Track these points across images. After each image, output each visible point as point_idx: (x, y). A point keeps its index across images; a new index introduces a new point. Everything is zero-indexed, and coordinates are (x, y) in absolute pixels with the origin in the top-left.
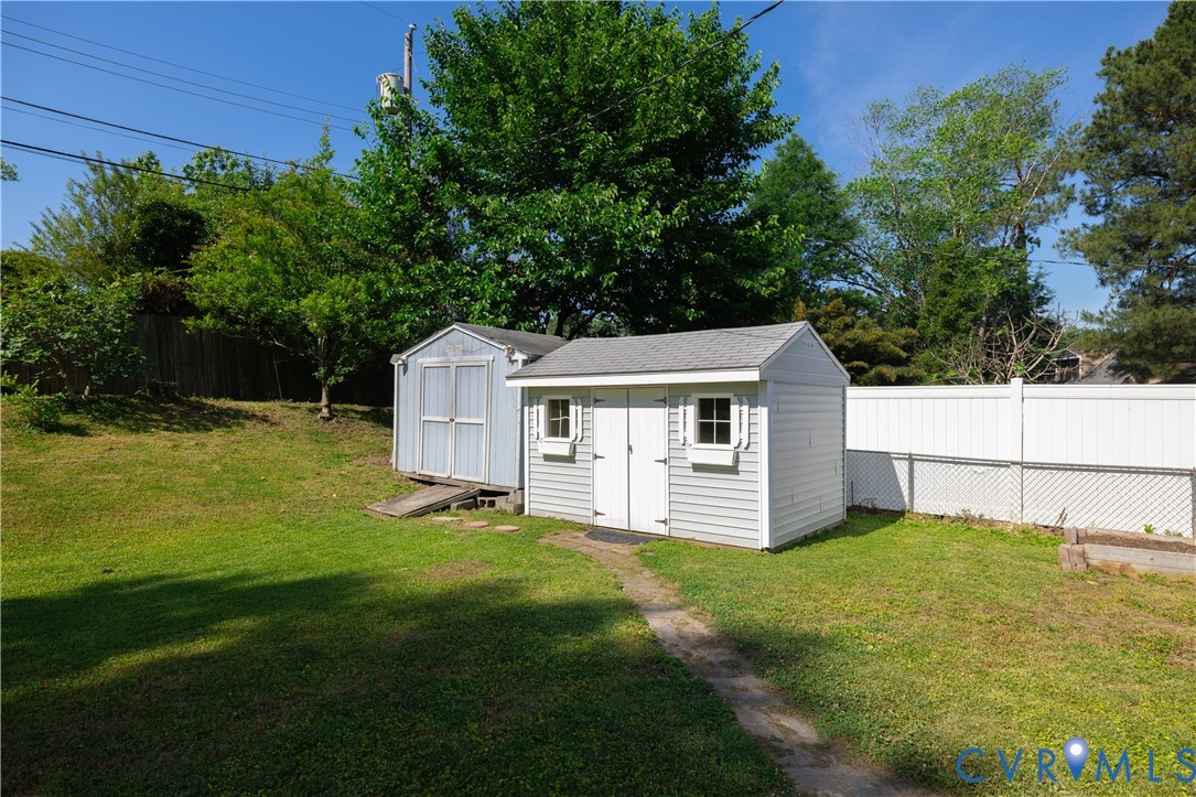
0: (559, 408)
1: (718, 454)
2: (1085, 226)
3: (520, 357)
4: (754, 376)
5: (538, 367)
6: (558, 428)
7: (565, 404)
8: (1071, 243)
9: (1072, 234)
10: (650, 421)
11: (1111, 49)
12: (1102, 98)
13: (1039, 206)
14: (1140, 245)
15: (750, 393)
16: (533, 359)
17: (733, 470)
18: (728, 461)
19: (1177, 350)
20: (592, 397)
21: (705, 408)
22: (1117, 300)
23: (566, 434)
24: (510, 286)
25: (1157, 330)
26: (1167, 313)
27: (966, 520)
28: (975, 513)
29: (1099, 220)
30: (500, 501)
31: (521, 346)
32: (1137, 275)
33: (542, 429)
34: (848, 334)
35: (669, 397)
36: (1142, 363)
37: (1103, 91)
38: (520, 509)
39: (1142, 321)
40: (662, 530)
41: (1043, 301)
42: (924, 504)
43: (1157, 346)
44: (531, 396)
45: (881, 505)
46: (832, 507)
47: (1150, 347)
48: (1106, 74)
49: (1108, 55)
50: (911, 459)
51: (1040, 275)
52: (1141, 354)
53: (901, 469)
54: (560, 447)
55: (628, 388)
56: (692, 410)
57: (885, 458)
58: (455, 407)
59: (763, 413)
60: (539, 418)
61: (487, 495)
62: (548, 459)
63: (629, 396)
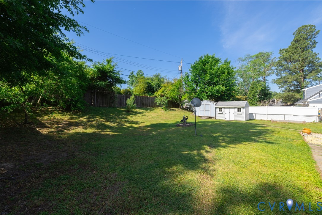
0: (220, 109)
1: (240, 113)
2: (276, 78)
4: (244, 106)
5: (216, 105)
6: (220, 111)
8: (274, 82)
9: (274, 80)
10: (232, 110)
11: (281, 49)
12: (279, 58)
13: (268, 73)
14: (286, 82)
15: (243, 108)
17: (242, 114)
19: (292, 99)
20: (224, 108)
22: (282, 91)
25: (288, 96)
26: (291, 93)
27: (262, 120)
28: (262, 119)
29: (279, 77)
30: (213, 118)
32: (285, 86)
35: (235, 108)
36: (286, 101)
37: (279, 57)
38: (215, 119)
39: (286, 94)
40: (234, 120)
41: (268, 90)
42: (256, 119)
43: (289, 99)
44: (217, 108)
45: (252, 119)
47: (287, 99)
48: (280, 53)
49: (280, 50)
50: (255, 114)
51: (268, 85)
52: (286, 100)
55: (229, 107)
56: (237, 109)
57: (252, 114)
59: (245, 109)
60: (218, 110)
61: (211, 118)
62: (219, 114)
63: (229, 108)
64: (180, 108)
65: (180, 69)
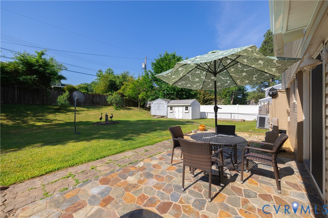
0: (171, 108)
1: (187, 111)
3: (167, 102)
4: (190, 104)
5: (169, 103)
6: (171, 109)
7: (172, 107)
10: (181, 108)
15: (190, 106)
16: (168, 102)
17: (188, 113)
18: (188, 112)
20: (175, 106)
21: (186, 107)
23: (172, 110)
24: (163, 94)
27: (212, 119)
30: (165, 117)
31: (167, 101)
33: (170, 109)
34: (210, 97)
35: (183, 106)
38: (167, 118)
40: (182, 119)
41: (246, 90)
42: (208, 118)
44: (168, 106)
45: (204, 118)
46: (199, 117)
50: (207, 113)
53: (206, 114)
54: (172, 111)
56: (185, 107)
57: (205, 113)
58: (159, 107)
59: (191, 107)
60: (169, 108)
61: (163, 117)
62: (170, 112)
63: (179, 106)
64: (139, 107)
65: (143, 66)
